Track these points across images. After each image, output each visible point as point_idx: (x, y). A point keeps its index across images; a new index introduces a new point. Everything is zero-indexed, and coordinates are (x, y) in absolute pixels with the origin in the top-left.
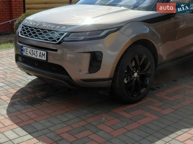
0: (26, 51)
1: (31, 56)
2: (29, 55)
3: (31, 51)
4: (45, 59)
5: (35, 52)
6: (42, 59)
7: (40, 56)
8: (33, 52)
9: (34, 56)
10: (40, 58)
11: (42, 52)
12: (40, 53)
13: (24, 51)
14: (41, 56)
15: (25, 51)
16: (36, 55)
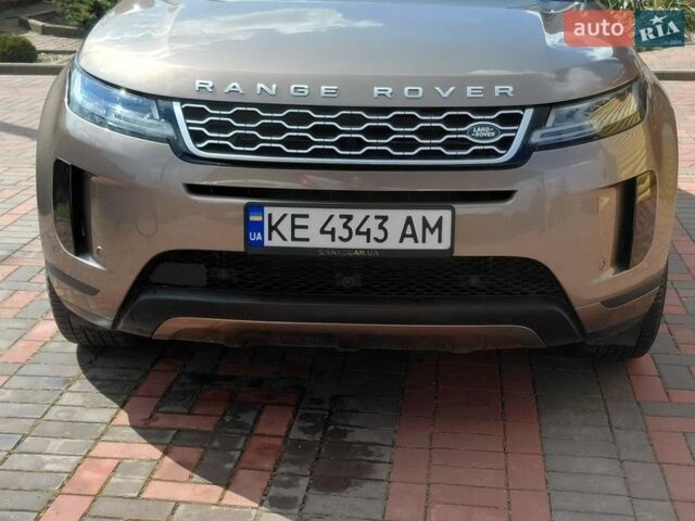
0: (294, 227)
1: (338, 244)
2: (320, 242)
3: (337, 223)
4: (445, 245)
5: (372, 224)
6: (420, 246)
7: (404, 235)
8: (353, 225)
9: (358, 243)
10: (409, 244)
11: (417, 215)
12: (409, 221)
13: (272, 228)
14: (414, 235)
15: (285, 227)
16: (377, 233)
